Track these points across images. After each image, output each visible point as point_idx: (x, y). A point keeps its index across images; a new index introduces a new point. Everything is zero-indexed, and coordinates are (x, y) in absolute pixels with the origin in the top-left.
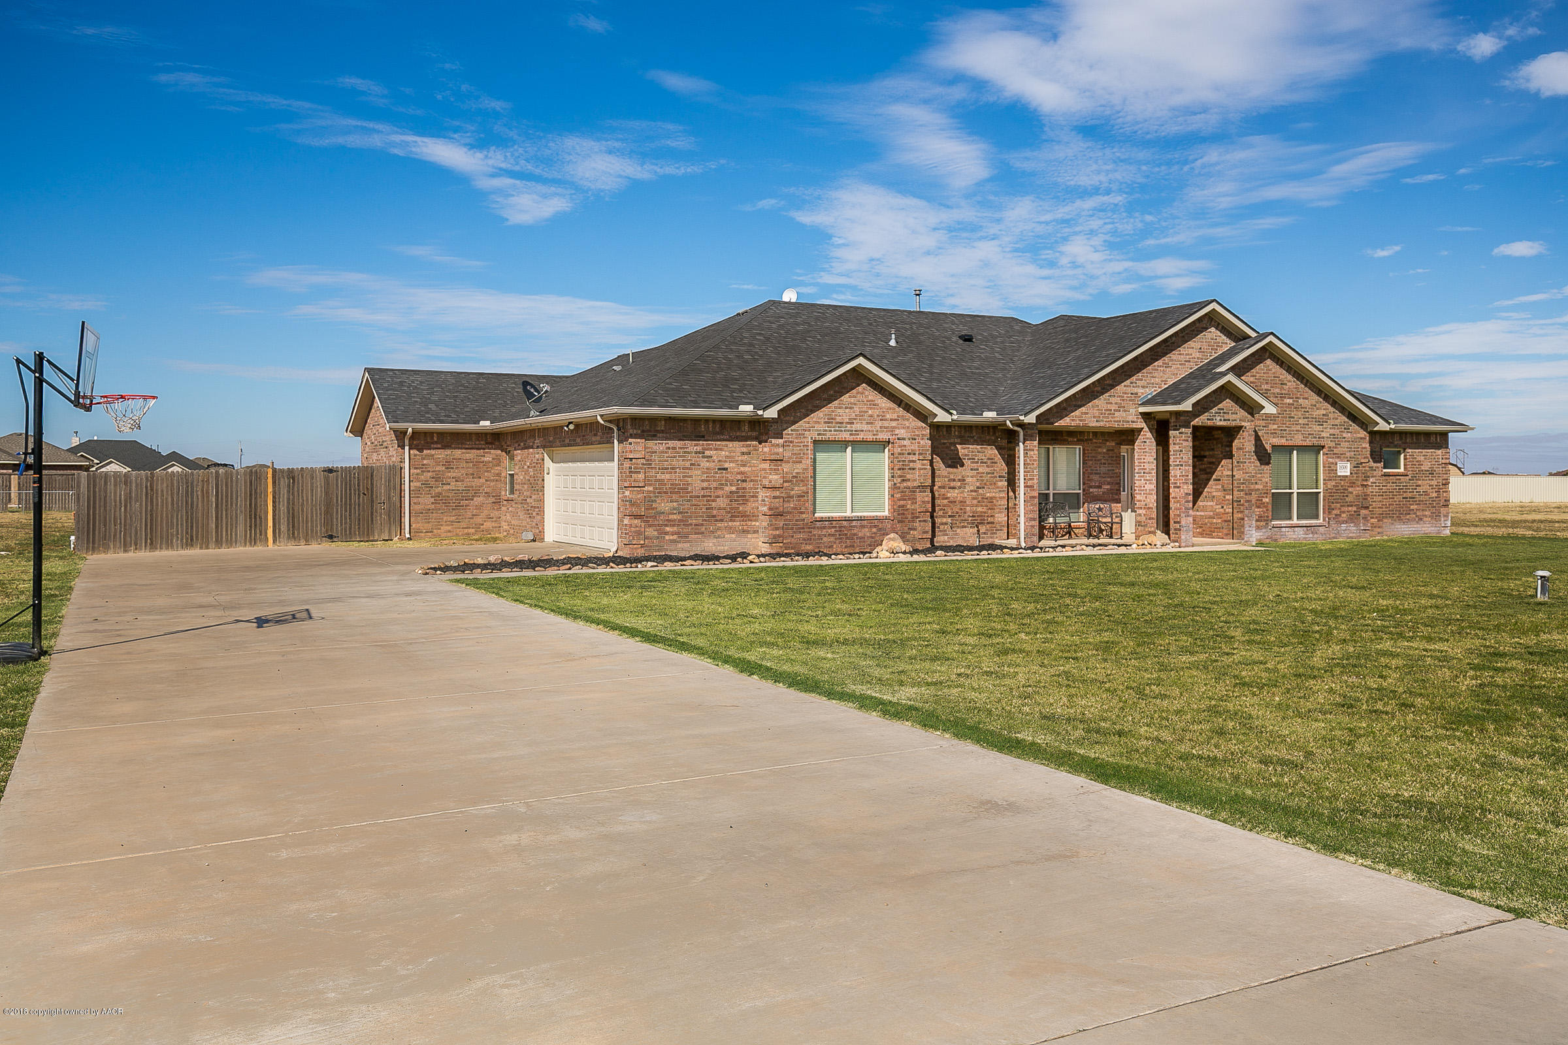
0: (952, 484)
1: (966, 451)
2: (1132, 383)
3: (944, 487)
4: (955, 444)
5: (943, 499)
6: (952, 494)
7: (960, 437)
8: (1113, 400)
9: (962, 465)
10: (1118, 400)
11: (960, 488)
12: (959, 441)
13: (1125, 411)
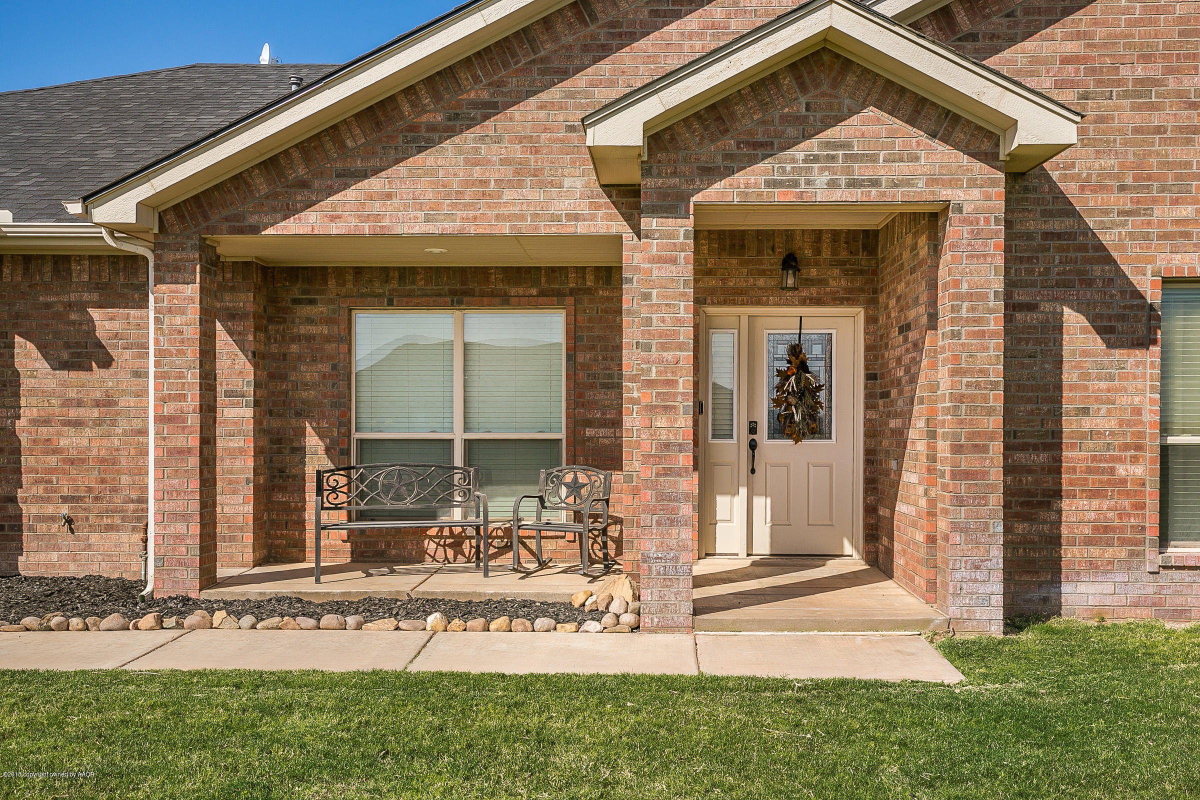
0: (73, 413)
1: (116, 326)
2: (571, 95)
3: (46, 422)
4: (82, 307)
5: (46, 452)
6: (70, 440)
7: (99, 287)
8: (492, 152)
9: (107, 362)
10: (517, 152)
11: (98, 423)
12: (95, 297)
13: (542, 185)
